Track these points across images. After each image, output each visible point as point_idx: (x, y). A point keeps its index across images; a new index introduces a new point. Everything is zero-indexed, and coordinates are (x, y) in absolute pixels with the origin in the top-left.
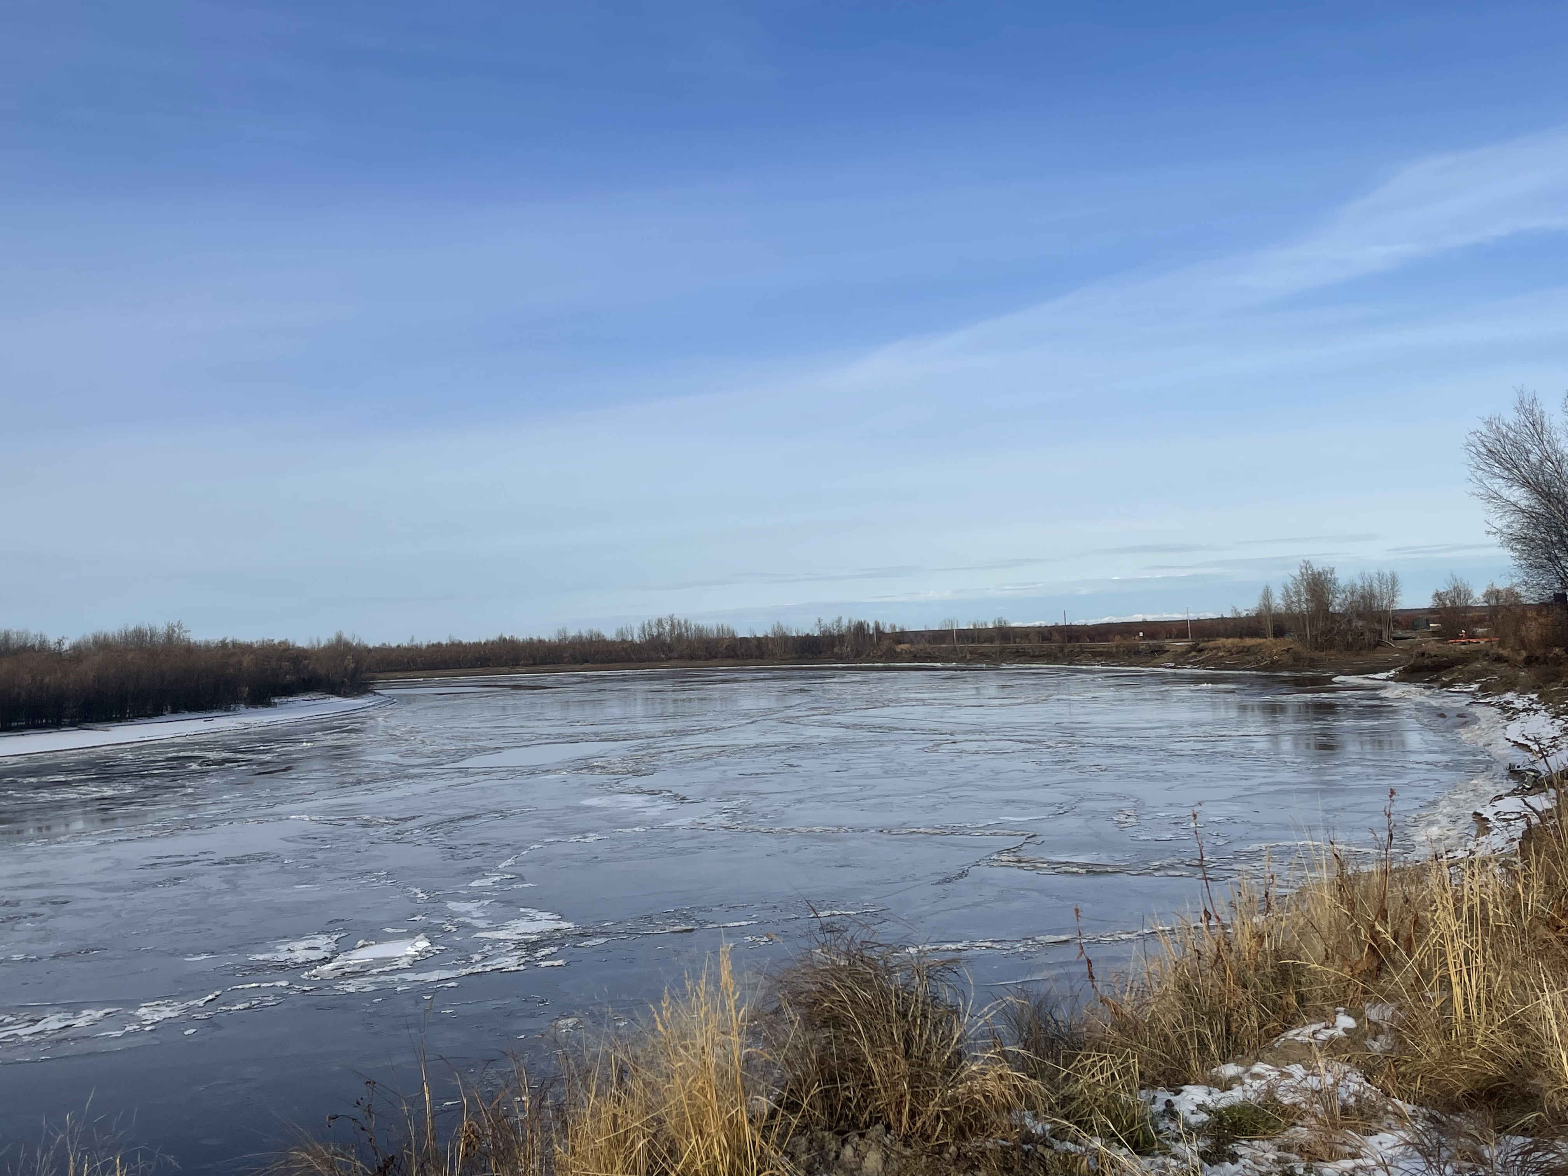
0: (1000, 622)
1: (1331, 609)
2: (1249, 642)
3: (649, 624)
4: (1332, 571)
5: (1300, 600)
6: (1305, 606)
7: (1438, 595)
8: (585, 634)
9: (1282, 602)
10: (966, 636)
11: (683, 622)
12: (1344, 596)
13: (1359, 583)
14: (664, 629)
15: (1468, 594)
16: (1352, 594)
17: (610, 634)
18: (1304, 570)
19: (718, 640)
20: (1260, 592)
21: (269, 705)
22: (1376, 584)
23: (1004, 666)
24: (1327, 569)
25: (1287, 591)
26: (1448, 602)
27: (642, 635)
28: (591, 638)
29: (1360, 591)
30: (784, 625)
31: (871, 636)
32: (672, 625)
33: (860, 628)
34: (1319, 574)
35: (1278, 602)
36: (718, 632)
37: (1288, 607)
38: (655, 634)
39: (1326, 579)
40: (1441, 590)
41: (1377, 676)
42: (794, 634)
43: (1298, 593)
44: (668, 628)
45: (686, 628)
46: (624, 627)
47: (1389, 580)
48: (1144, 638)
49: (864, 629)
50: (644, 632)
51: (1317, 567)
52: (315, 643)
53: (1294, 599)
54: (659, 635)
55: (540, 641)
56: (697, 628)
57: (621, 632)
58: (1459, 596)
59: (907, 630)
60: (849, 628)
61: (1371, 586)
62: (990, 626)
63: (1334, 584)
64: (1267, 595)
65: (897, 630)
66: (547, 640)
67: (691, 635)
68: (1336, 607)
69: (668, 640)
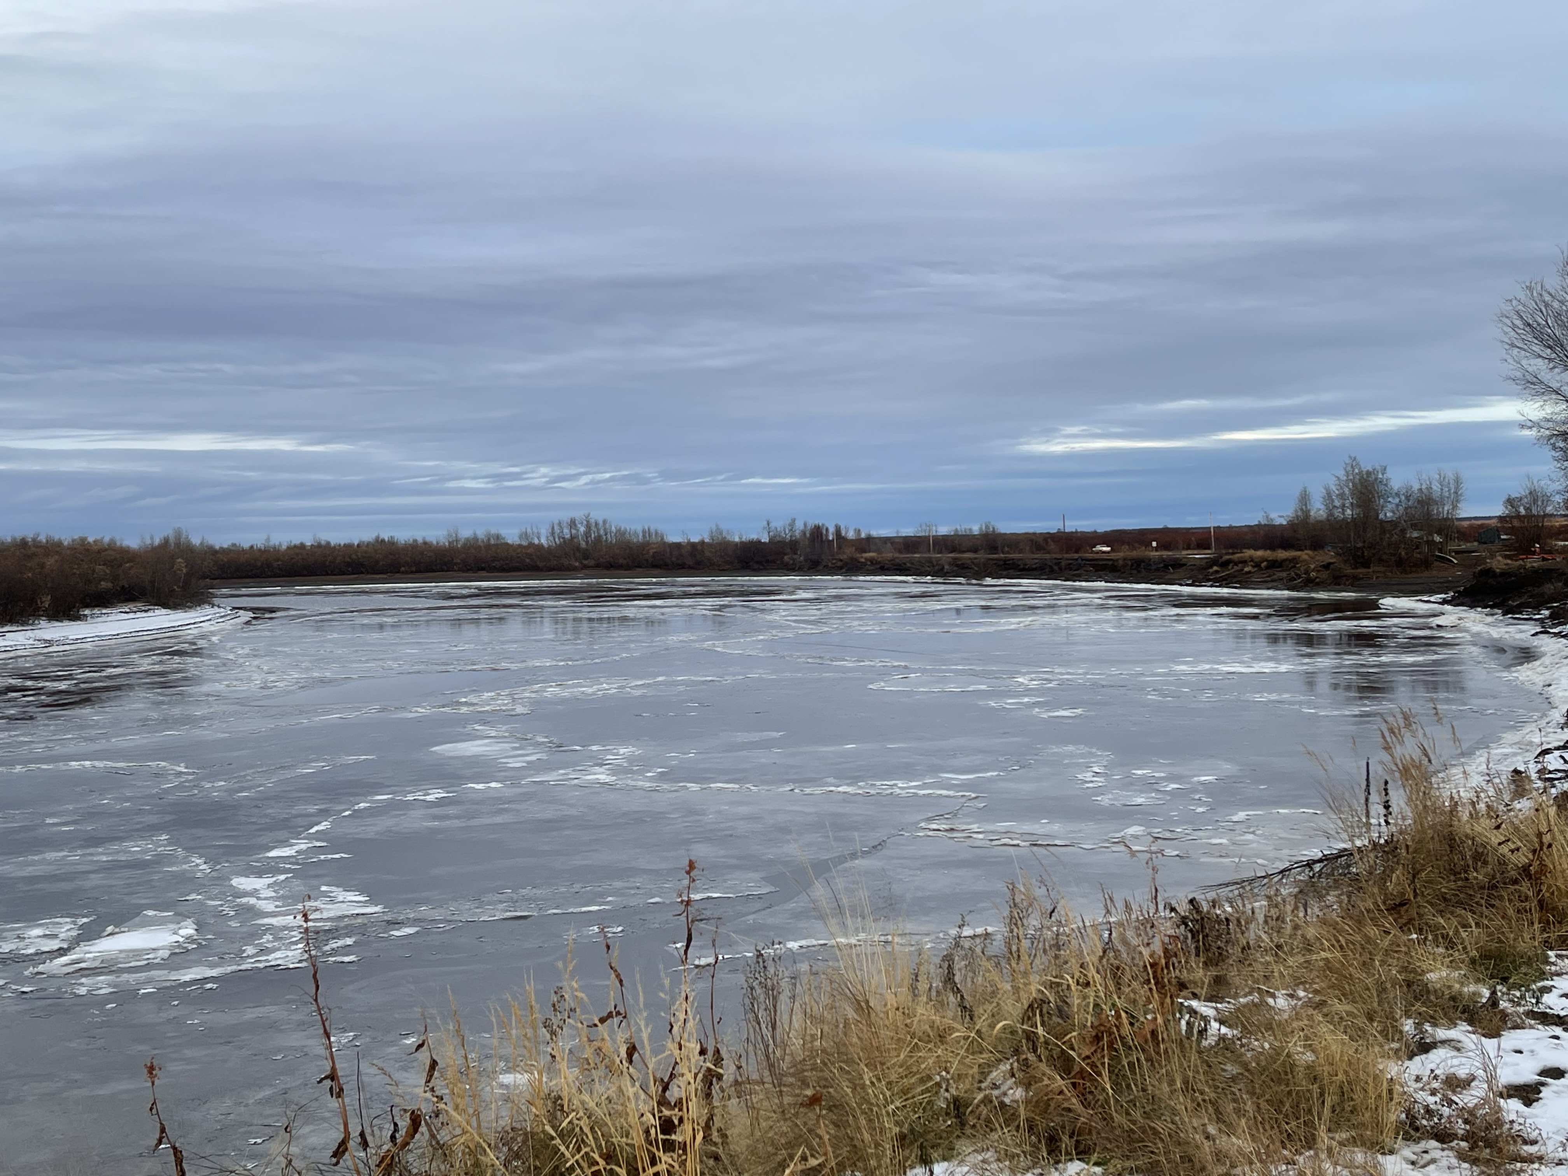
0: (987, 527)
1: (1381, 516)
2: (1282, 554)
3: (559, 524)
4: (1383, 471)
5: (1344, 505)
6: (1349, 512)
7: (1510, 502)
8: (481, 536)
9: (1322, 507)
10: (945, 543)
11: (601, 523)
12: (1397, 500)
13: (1416, 487)
14: (578, 530)
15: (1546, 500)
16: (1408, 498)
17: (512, 536)
18: (1349, 468)
19: (645, 545)
20: (1297, 495)
22: (1436, 487)
24: (1378, 467)
25: (1329, 494)
26: (1522, 509)
27: (551, 538)
28: (489, 539)
29: (1416, 494)
30: (724, 527)
31: (831, 542)
32: (588, 526)
33: (817, 533)
34: (1369, 473)
35: (1318, 507)
36: (644, 536)
37: (1330, 514)
38: (568, 536)
39: (1376, 479)
41: (1432, 599)
42: (737, 539)
43: (1342, 496)
44: (582, 529)
45: (605, 530)
46: (529, 530)
47: (1452, 482)
48: (1156, 549)
49: (821, 534)
50: (553, 534)
51: (1367, 466)
52: (147, 541)
53: (1337, 503)
54: (572, 538)
55: (425, 543)
56: (619, 531)
57: (525, 535)
58: (1535, 501)
59: (874, 535)
60: (804, 533)
61: (1429, 488)
63: (1386, 485)
64: (1304, 498)
65: (863, 536)
66: (434, 543)
67: (611, 539)
68: (1388, 514)
69: (583, 545)
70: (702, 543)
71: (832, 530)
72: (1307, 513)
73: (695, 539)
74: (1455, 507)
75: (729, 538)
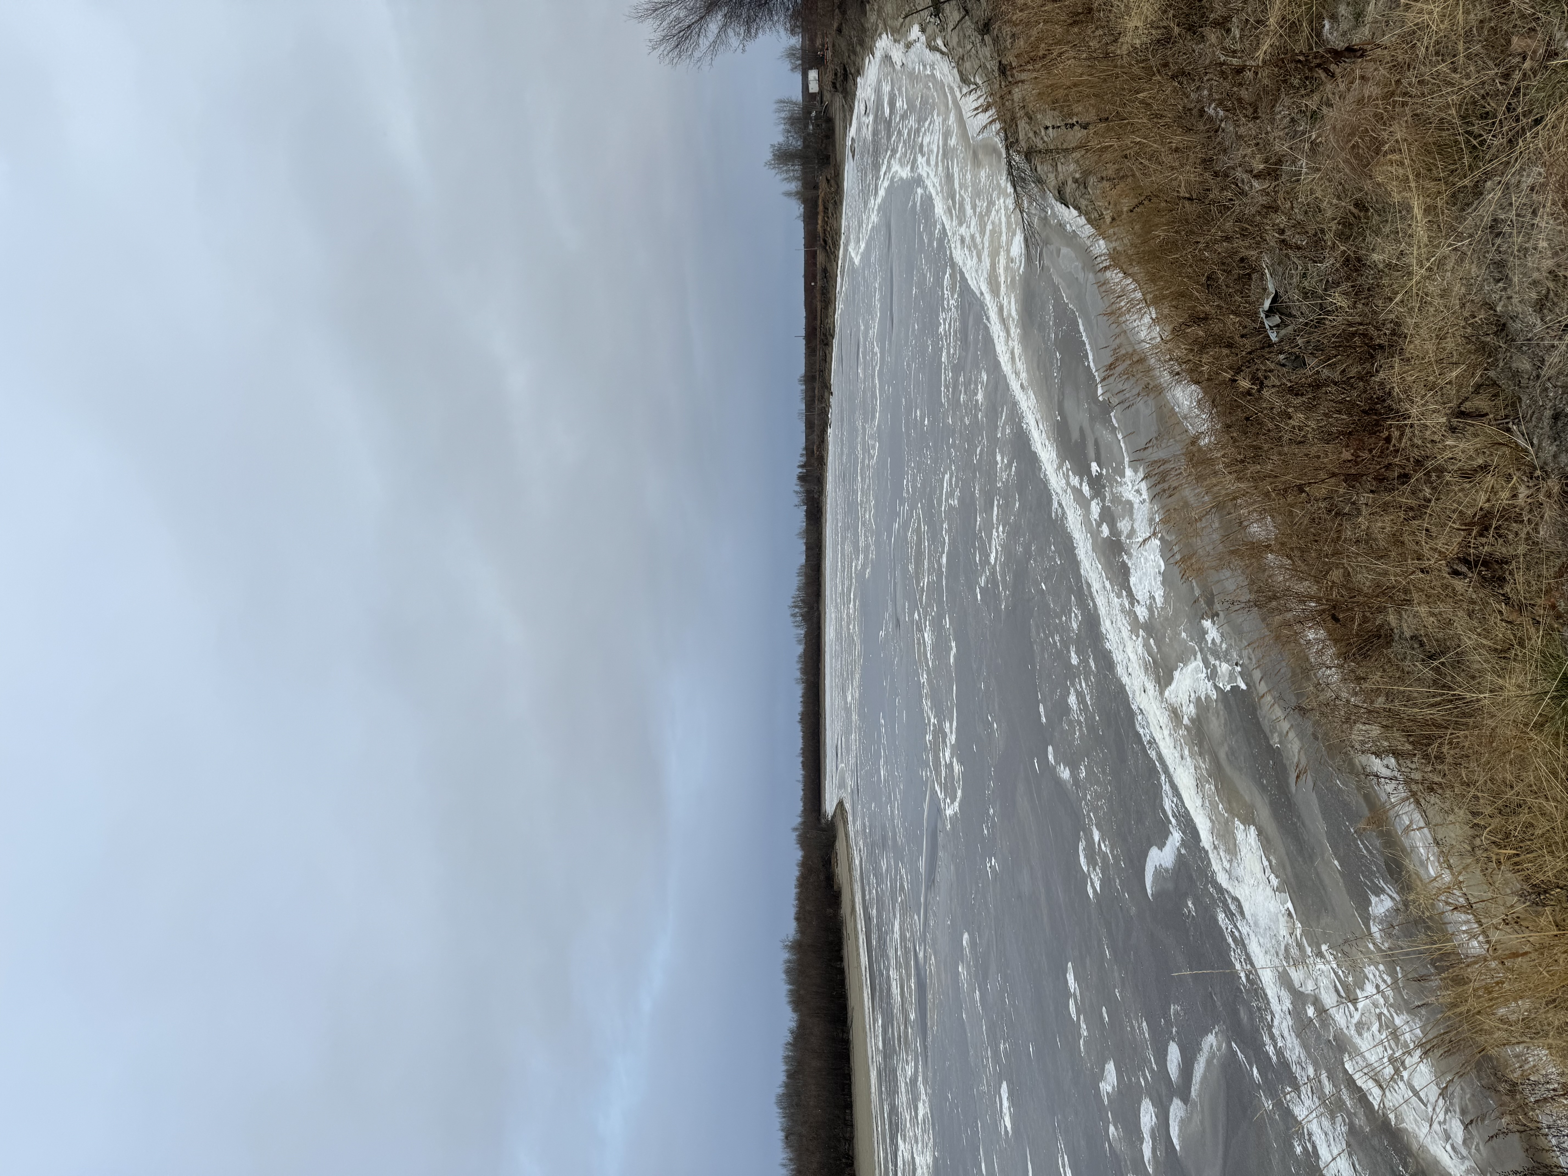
6: (796, 167)
13: (781, 126)
18: (769, 166)
20: (786, 199)
22: (781, 114)
24: (771, 149)
25: (787, 179)
26: (796, 61)
29: (788, 127)
33: (802, 478)
34: (774, 155)
35: (791, 186)
37: (797, 179)
39: (779, 151)
44: (797, 610)
45: (797, 598)
49: (802, 475)
50: (797, 626)
54: (802, 615)
55: (803, 696)
60: (802, 488)
61: (784, 119)
67: (802, 594)
68: (799, 144)
69: (806, 609)
70: (806, 544)
71: (800, 470)
72: (797, 193)
73: (804, 548)
74: (795, 104)
75: (804, 528)
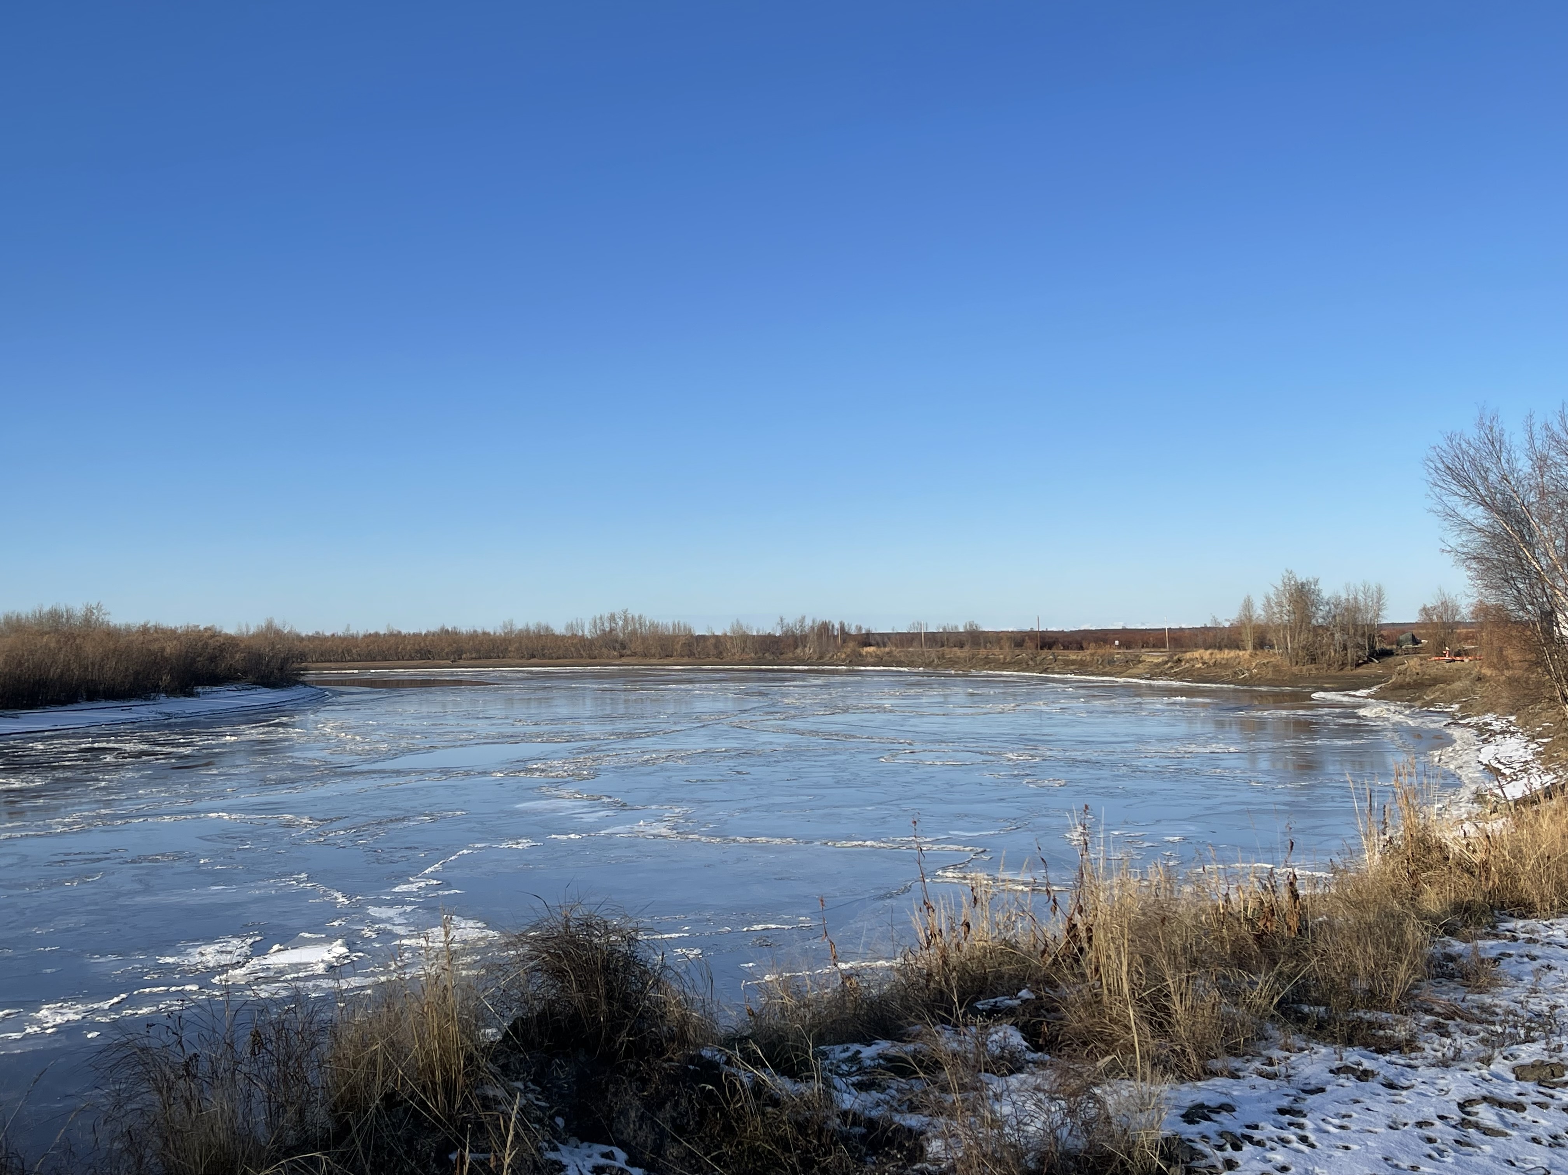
0: (971, 625)
1: (1314, 622)
2: (1228, 654)
3: (601, 618)
4: (1316, 583)
5: (1282, 611)
6: (1286, 618)
7: (1425, 610)
8: (532, 628)
9: (1263, 613)
10: (934, 639)
11: (637, 618)
12: (1327, 608)
13: (1344, 596)
14: (617, 624)
15: (1456, 610)
16: (1336, 606)
17: (559, 629)
18: (1286, 580)
19: (673, 638)
20: (1241, 602)
21: (191, 694)
22: (1361, 597)
23: (974, 672)
24: (1311, 580)
25: (1268, 602)
26: (1435, 617)
27: (593, 630)
28: (539, 631)
29: (1344, 604)
30: (744, 623)
31: (836, 637)
32: (626, 620)
33: (824, 629)
34: (1303, 585)
35: (1259, 613)
36: (674, 629)
37: (1269, 618)
38: (608, 629)
39: (1309, 590)
40: (1429, 606)
41: (1358, 693)
42: (755, 633)
43: (1280, 605)
44: (621, 623)
45: (640, 624)
46: (574, 623)
47: (1375, 594)
48: (1119, 647)
49: (828, 629)
50: (595, 626)
51: (1301, 578)
52: (244, 630)
53: (1276, 610)
54: (611, 630)
55: (484, 633)
56: (652, 625)
57: (570, 627)
58: (1446, 611)
59: (874, 631)
60: (812, 628)
61: (1356, 598)
62: (961, 630)
63: (1318, 595)
64: (1248, 605)
65: (864, 632)
66: (492, 633)
67: (646, 631)
68: (1319, 619)
69: (621, 636)
70: (725, 635)
71: (837, 626)
72: (1250, 619)
73: (719, 632)
74: (1377, 615)
75: (748, 632)
